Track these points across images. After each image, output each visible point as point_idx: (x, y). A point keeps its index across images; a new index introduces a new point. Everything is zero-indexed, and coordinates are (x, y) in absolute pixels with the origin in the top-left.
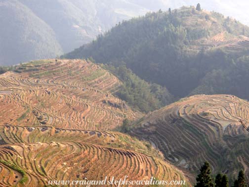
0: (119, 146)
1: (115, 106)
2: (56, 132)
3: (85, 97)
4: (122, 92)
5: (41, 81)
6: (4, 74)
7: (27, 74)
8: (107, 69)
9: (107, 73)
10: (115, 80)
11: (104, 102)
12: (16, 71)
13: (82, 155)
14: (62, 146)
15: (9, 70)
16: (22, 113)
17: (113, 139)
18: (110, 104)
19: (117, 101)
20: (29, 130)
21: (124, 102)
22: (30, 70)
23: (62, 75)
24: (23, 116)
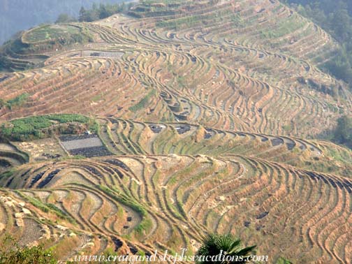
0: (330, 170)
1: (324, 89)
2: (207, 136)
3: (265, 70)
4: (338, 63)
5: (178, 35)
6: (108, 20)
7: (151, 22)
8: (309, 16)
9: (308, 24)
10: (325, 39)
11: (301, 81)
12: (131, 15)
13: (257, 184)
14: (219, 163)
15: (119, 11)
16: (142, 96)
17: (317, 154)
18: (313, 85)
19: (327, 79)
20: (153, 129)
21: (341, 82)
22: (158, 13)
23: (221, 24)
24: (143, 102)
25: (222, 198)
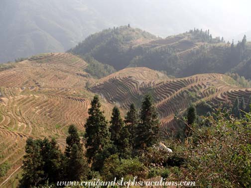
0: (79, 96)
1: (84, 76)
2: (39, 89)
3: (67, 72)
4: (89, 69)
5: (42, 64)
7: (35, 61)
8: (80, 57)
9: (80, 60)
10: (85, 64)
11: (78, 74)
12: (29, 60)
13: (49, 102)
14: (37, 96)
15: (26, 59)
17: (75, 92)
18: (81, 75)
19: (85, 73)
20: (22, 89)
21: (88, 74)
22: (36, 59)
23: (55, 61)
24: (27, 82)
25: (37, 107)
